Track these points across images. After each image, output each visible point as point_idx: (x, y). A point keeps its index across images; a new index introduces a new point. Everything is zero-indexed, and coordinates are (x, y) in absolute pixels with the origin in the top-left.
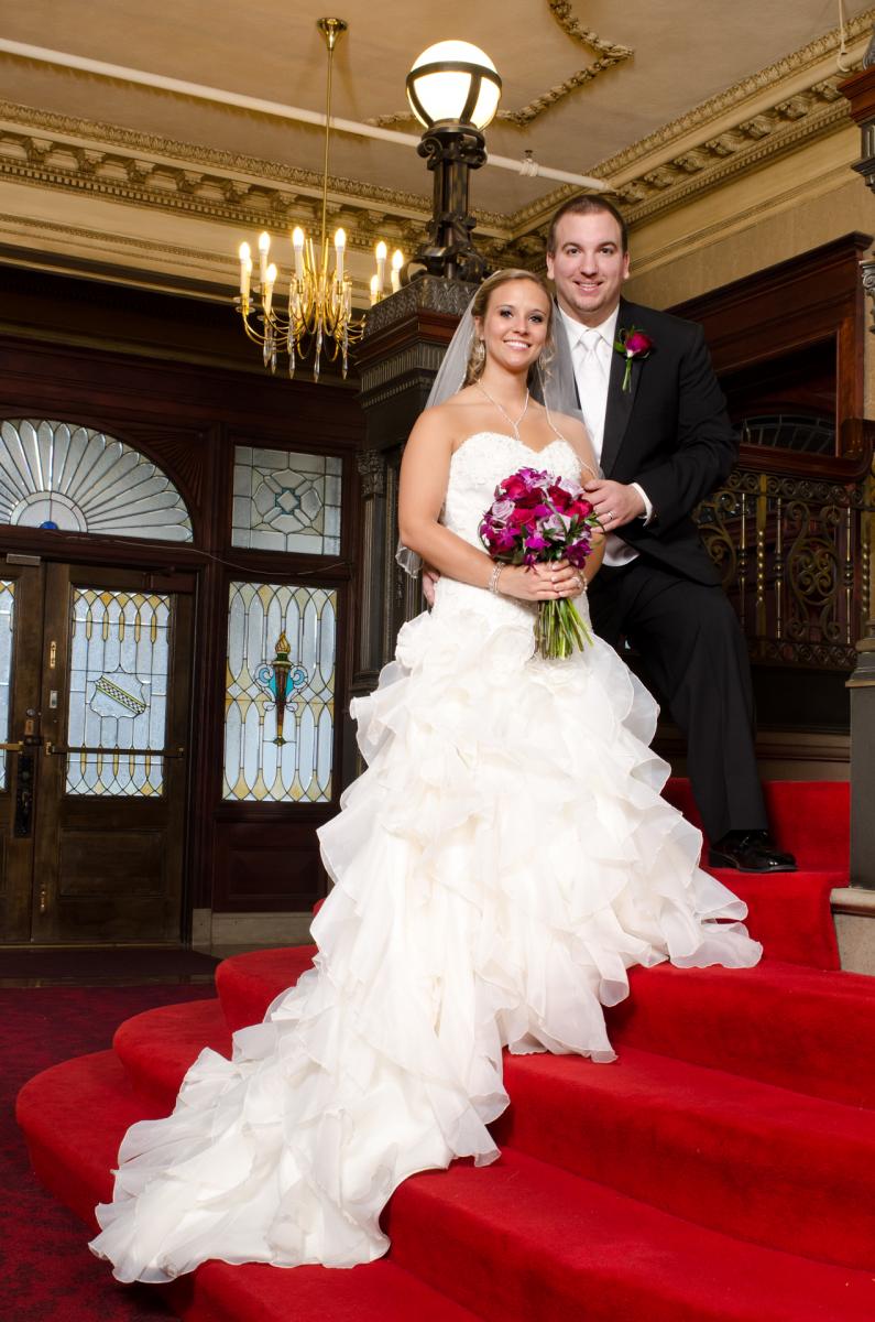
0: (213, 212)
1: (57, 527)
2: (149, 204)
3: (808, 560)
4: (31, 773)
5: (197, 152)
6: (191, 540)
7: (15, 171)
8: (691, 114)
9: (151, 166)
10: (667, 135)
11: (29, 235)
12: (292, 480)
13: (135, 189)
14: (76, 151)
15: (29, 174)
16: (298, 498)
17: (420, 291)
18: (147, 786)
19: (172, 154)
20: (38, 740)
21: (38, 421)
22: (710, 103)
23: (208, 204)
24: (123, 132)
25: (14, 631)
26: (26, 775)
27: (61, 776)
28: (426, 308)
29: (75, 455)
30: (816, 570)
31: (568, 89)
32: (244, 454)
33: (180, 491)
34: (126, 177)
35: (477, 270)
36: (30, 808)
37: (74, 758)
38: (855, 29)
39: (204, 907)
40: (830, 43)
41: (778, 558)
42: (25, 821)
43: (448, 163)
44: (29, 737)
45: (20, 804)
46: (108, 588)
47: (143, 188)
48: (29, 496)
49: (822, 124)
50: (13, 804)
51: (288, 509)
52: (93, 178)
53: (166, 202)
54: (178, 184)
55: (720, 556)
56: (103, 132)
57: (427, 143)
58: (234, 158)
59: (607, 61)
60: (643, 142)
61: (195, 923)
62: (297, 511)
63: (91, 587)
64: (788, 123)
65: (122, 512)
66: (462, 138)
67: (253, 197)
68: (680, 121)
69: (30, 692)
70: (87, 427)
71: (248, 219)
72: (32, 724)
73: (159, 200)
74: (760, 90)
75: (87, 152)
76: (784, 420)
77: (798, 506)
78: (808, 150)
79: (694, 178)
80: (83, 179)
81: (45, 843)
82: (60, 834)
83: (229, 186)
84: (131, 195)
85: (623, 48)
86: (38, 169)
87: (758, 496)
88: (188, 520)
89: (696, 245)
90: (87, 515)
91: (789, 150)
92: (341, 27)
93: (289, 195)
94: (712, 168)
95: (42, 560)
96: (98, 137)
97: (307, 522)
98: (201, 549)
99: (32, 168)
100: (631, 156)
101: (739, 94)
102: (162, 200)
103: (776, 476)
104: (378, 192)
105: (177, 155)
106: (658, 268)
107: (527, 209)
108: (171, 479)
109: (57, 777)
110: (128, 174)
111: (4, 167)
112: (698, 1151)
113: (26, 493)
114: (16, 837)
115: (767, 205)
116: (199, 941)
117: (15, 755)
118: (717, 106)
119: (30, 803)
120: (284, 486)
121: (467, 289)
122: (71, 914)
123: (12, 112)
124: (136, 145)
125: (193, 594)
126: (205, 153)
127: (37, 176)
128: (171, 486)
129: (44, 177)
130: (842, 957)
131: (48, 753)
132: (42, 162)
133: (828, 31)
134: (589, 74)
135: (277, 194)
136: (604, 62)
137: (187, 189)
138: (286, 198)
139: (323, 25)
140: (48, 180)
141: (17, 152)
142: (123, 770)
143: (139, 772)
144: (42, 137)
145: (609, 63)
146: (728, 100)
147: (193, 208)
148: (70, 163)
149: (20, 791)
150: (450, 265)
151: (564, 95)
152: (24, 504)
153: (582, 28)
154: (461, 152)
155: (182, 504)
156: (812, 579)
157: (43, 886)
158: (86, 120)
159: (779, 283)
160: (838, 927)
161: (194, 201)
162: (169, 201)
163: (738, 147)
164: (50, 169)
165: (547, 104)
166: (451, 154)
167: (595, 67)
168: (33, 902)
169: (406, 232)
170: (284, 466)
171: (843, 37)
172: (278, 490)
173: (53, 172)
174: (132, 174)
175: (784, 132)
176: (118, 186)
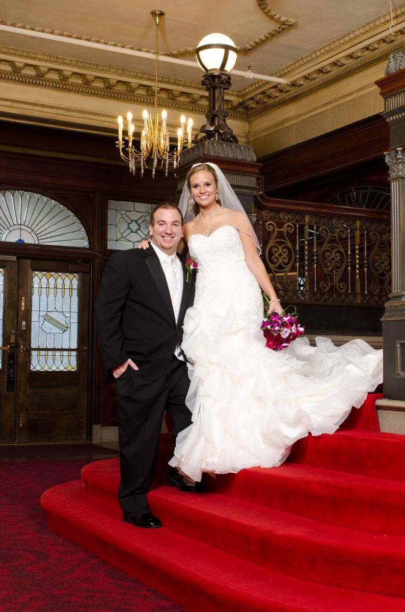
0: (99, 93)
1: (23, 241)
2: (69, 90)
3: (379, 258)
4: (14, 361)
5: (92, 66)
6: (88, 247)
7: (7, 77)
8: (325, 47)
9: (71, 73)
10: (314, 56)
11: (14, 107)
12: (135, 216)
13: (63, 84)
14: (35, 67)
15: (13, 78)
16: (139, 225)
17: (204, 147)
18: (69, 366)
19: (80, 67)
20: (17, 345)
21: (14, 191)
22: (334, 42)
23: (97, 90)
24: (57, 58)
25: (4, 292)
26: (11, 362)
27: (28, 362)
28: (207, 155)
29: (32, 207)
30: (382, 263)
31: (267, 38)
32: (112, 204)
33: (82, 223)
34: (58, 78)
35: (229, 136)
36: (14, 378)
37: (34, 353)
38: (399, 12)
39: (98, 424)
40: (388, 18)
41: (365, 258)
42: (11, 384)
43: (215, 88)
44: (13, 343)
45: (9, 376)
46: (48, 271)
47: (66, 83)
48: (10, 228)
49: (385, 53)
50: (6, 376)
51: (134, 230)
52: (43, 79)
53: (77, 89)
54: (83, 81)
55: (339, 258)
56: (48, 58)
57: (205, 79)
58: (110, 68)
59: (285, 26)
60: (302, 59)
61: (94, 431)
62: (138, 231)
63: (41, 270)
64: (370, 52)
65: (54, 234)
66: (221, 77)
67: (118, 86)
68: (320, 50)
69: (13, 322)
70: (37, 193)
71: (116, 96)
72: (14, 337)
73: (74, 89)
74: (356, 37)
75: (41, 68)
76: (371, 188)
77: (375, 234)
78: (379, 64)
79: (327, 76)
80: (39, 80)
81: (21, 395)
82: (28, 390)
83: (107, 81)
84: (61, 87)
85: (292, 21)
86: (18, 76)
87: (356, 230)
88: (86, 237)
89: (329, 107)
90: (38, 236)
91: (370, 64)
92: (162, 14)
93: (135, 85)
94: (335, 71)
95: (17, 258)
96: (46, 61)
97: (144, 237)
98: (93, 251)
99: (15, 75)
100: (297, 65)
101: (347, 39)
102: (76, 88)
103: (364, 220)
104: (177, 82)
105: (83, 68)
106: (311, 117)
107: (248, 87)
108: (78, 217)
109: (26, 362)
110: (60, 77)
111: (1, 75)
112: (323, 495)
113: (9, 226)
114: (7, 391)
115: (361, 89)
116: (96, 440)
117: (6, 353)
118: (337, 44)
119: (14, 375)
120: (132, 219)
121: (224, 145)
122: (33, 429)
123: (6, 50)
124: (64, 63)
125: (89, 272)
126: (96, 66)
127: (17, 79)
128: (78, 221)
129: (20, 80)
130: (381, 426)
131: (22, 351)
132: (19, 73)
133: (387, 12)
134: (277, 31)
135: (129, 84)
136: (284, 27)
137: (87, 83)
138: (134, 86)
139: (153, 14)
140: (22, 81)
141: (8, 68)
142: (58, 359)
143: (66, 359)
144: (20, 61)
145: (285, 27)
146: (342, 41)
147: (90, 91)
148: (32, 73)
149: (9, 369)
150: (216, 134)
151: (265, 40)
152: (8, 231)
153: (273, 13)
154: (221, 83)
155: (83, 229)
156: (381, 267)
157: (21, 415)
158: (40, 53)
159: (367, 127)
160: (379, 415)
161: (90, 88)
162: (79, 89)
163: (347, 62)
164: (23, 76)
165: (257, 44)
166: (216, 85)
167: (279, 28)
168: (16, 422)
169: (190, 99)
170: (132, 210)
171: (393, 15)
172: (129, 221)
173: (24, 77)
174: (61, 77)
175: (368, 56)
176: (55, 82)
